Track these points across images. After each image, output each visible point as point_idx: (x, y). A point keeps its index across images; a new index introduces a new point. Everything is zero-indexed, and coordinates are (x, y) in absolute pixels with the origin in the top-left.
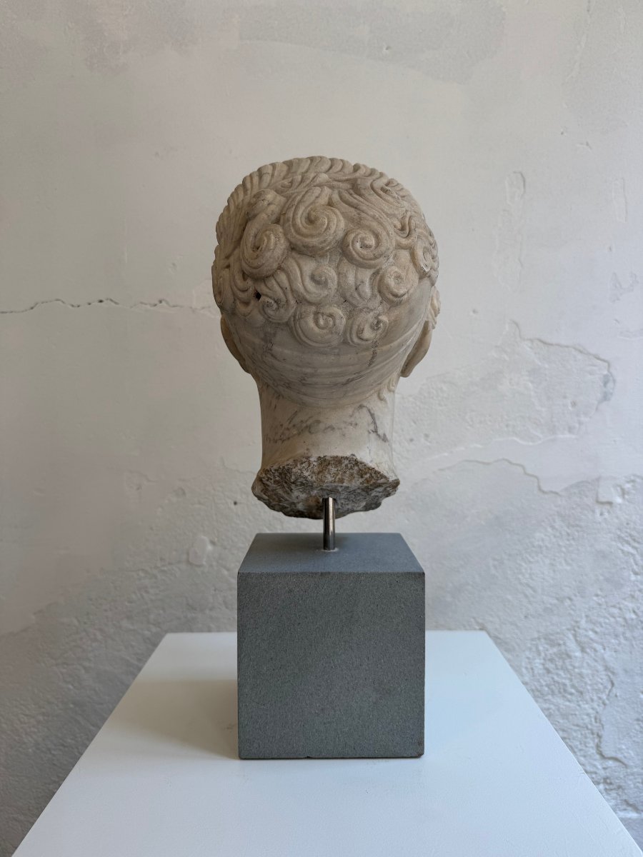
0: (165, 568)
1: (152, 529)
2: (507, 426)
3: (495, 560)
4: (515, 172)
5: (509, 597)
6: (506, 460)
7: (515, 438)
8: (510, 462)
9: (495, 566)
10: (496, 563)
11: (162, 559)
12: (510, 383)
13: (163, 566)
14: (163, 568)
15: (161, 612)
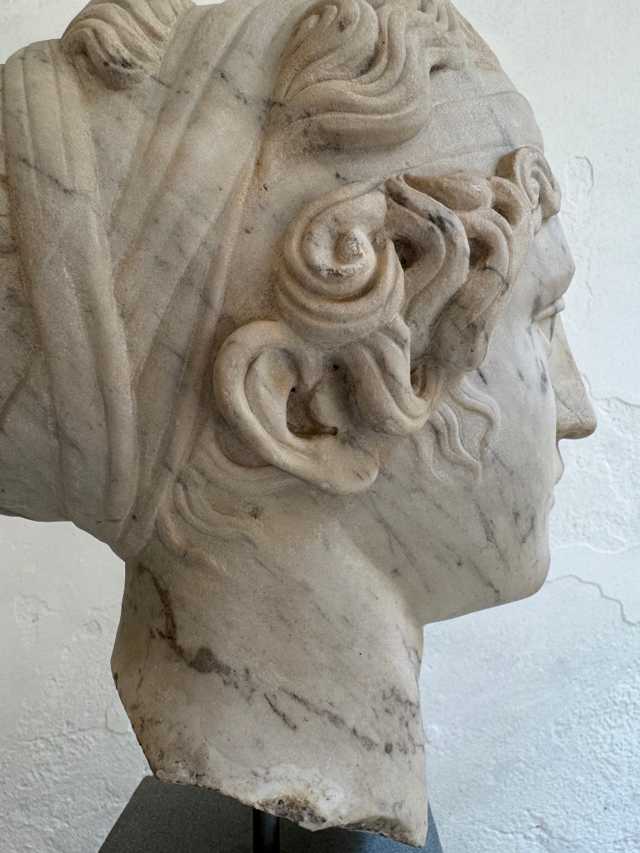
0: (74, 737)
1: (54, 680)
2: (575, 526)
3: (558, 724)
4: (577, 157)
5: (581, 779)
6: (575, 577)
7: (587, 545)
8: (580, 580)
9: (557, 733)
10: (560, 728)
11: (68, 723)
12: (578, 463)
13: (71, 733)
14: (70, 737)
15: (69, 800)
